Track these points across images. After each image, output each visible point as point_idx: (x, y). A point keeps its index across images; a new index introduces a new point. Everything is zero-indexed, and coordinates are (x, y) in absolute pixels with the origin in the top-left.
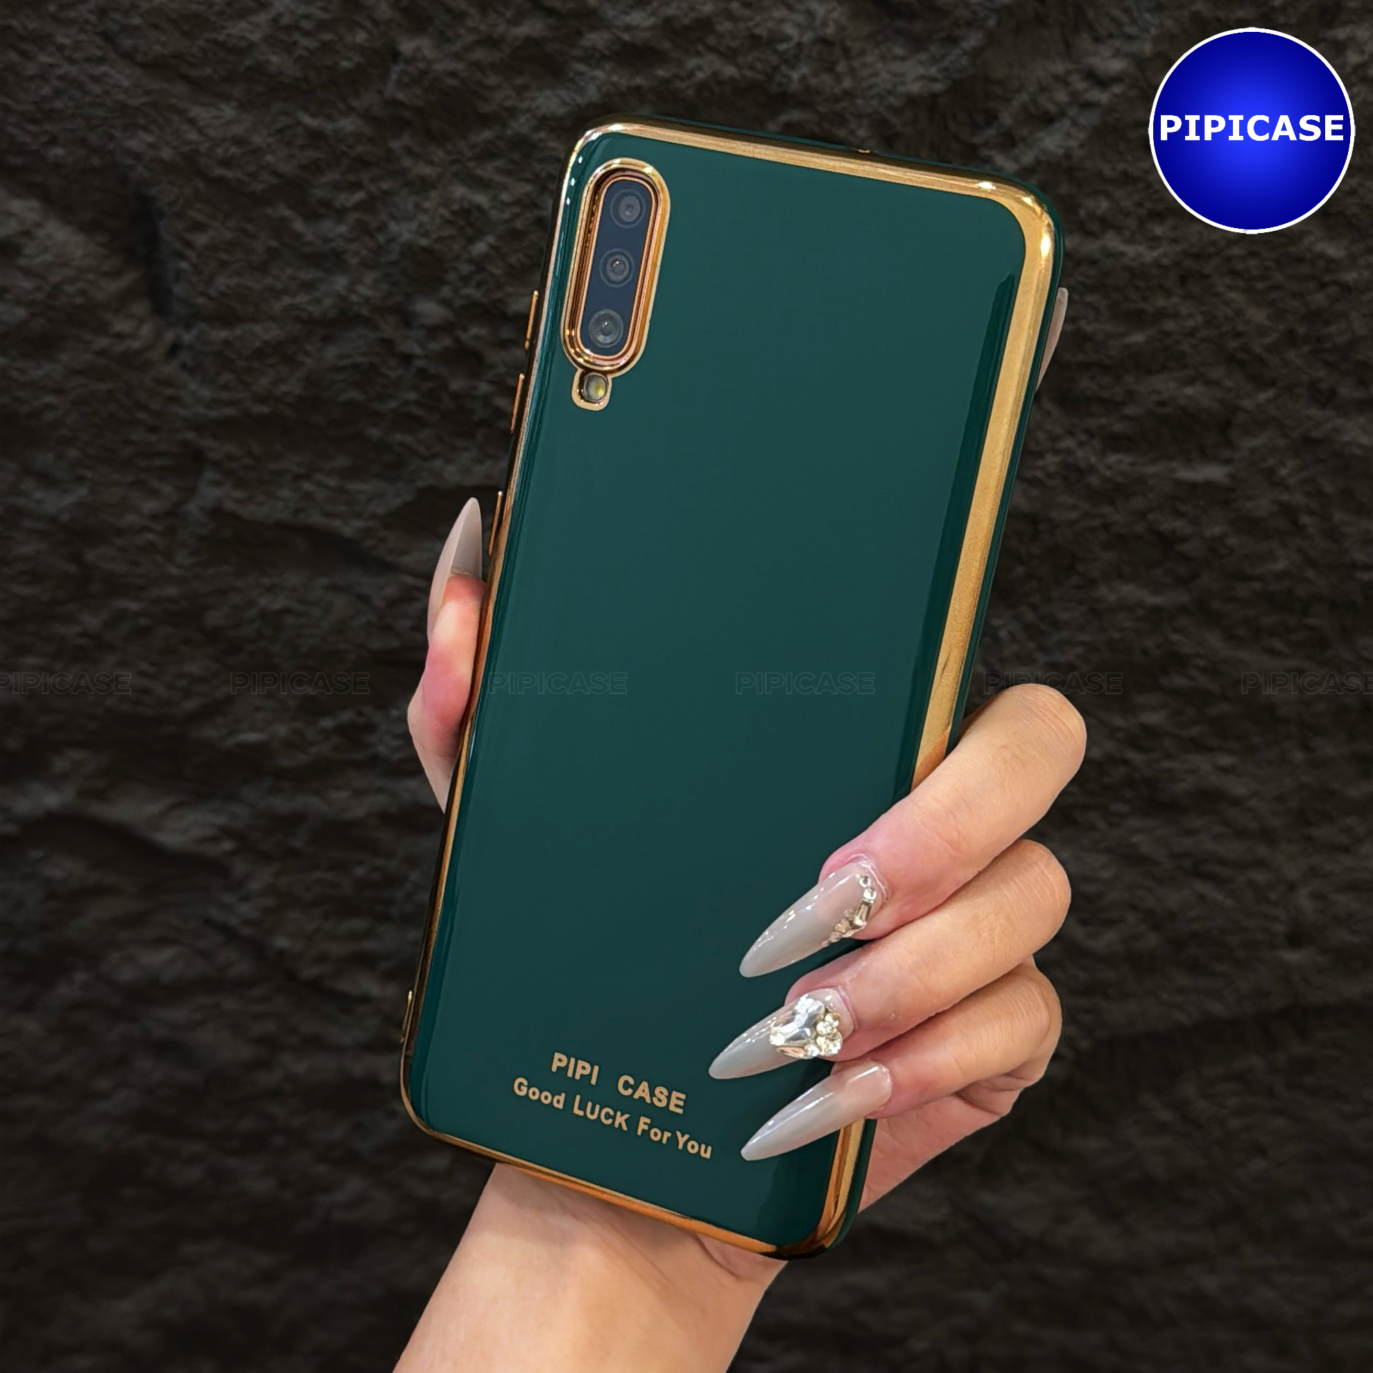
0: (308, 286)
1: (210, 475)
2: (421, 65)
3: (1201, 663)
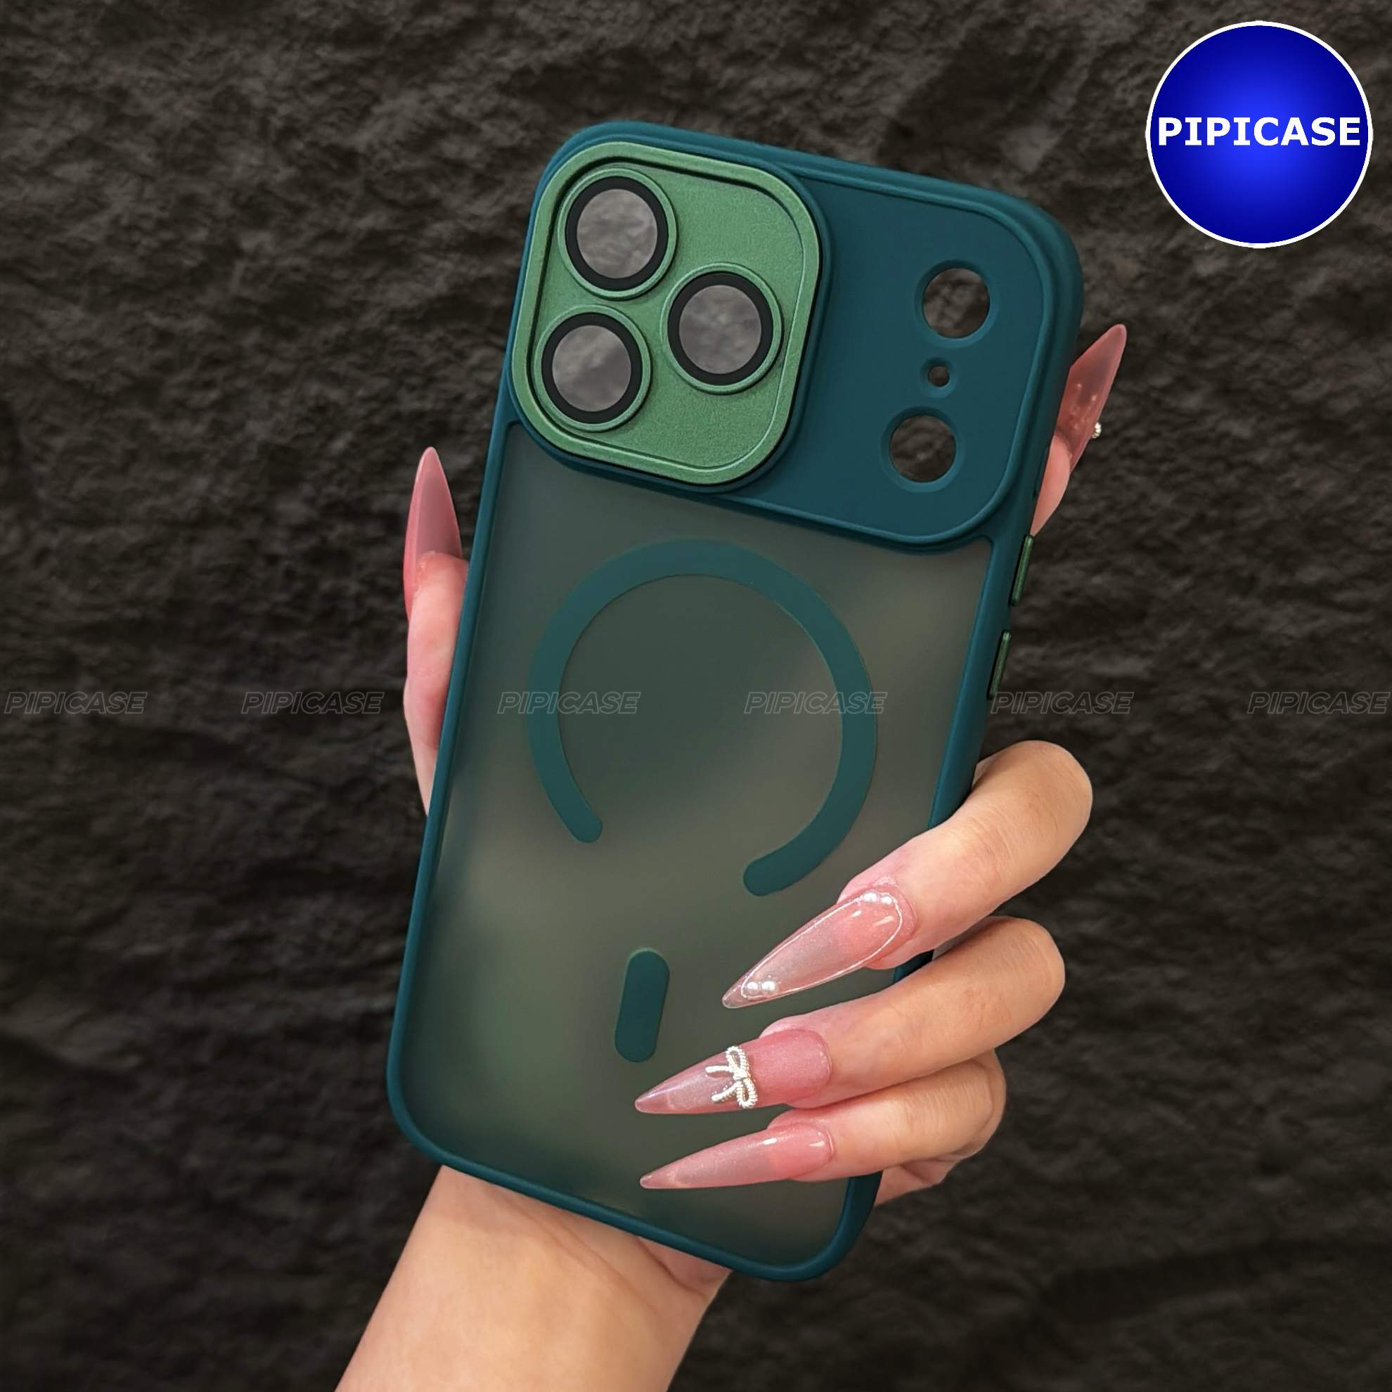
0: (170, 487)
1: (86, 680)
2: (265, 262)
3: (1138, 868)
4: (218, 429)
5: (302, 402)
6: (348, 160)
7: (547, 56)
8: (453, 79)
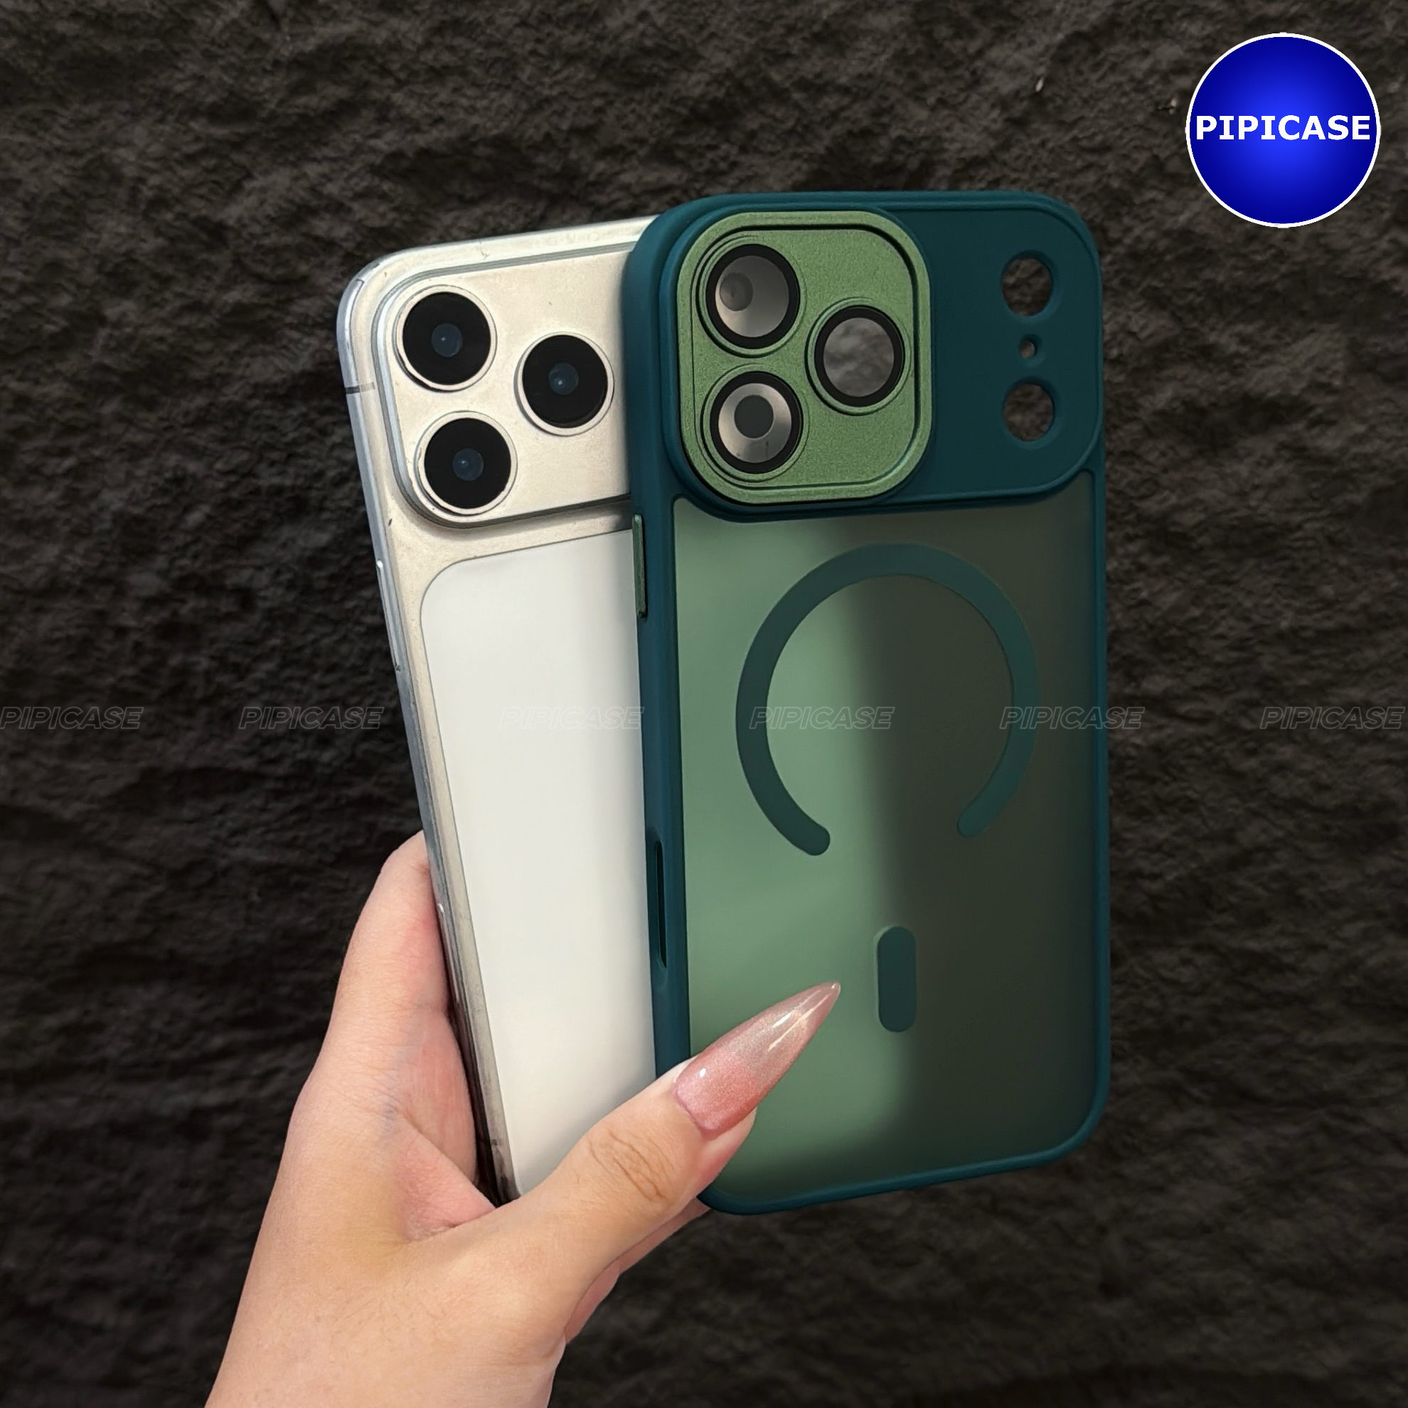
4: (72, 497)
5: (158, 473)
6: (217, 233)
7: (421, 140)
8: (326, 158)
